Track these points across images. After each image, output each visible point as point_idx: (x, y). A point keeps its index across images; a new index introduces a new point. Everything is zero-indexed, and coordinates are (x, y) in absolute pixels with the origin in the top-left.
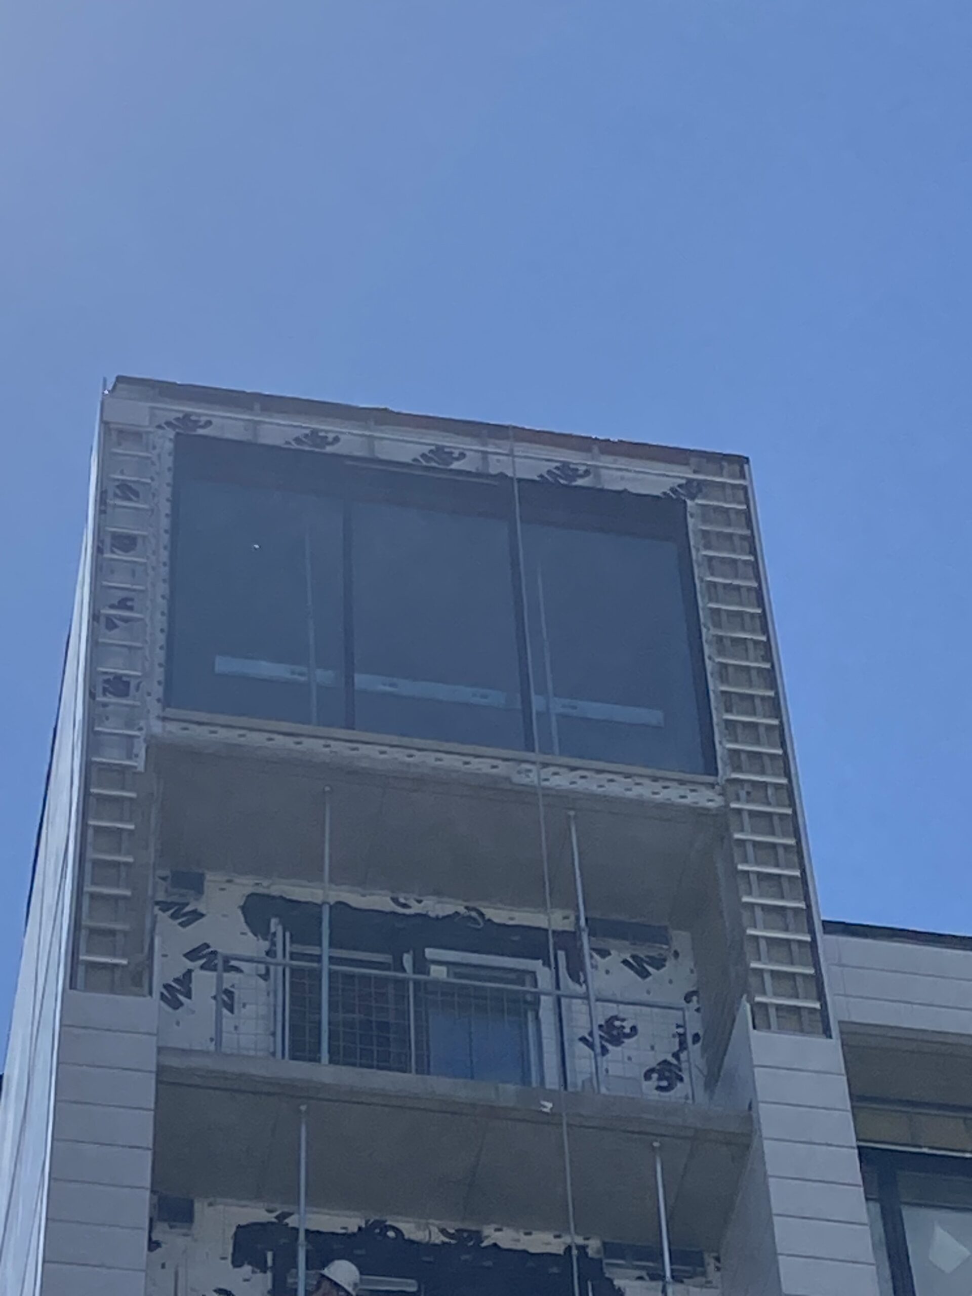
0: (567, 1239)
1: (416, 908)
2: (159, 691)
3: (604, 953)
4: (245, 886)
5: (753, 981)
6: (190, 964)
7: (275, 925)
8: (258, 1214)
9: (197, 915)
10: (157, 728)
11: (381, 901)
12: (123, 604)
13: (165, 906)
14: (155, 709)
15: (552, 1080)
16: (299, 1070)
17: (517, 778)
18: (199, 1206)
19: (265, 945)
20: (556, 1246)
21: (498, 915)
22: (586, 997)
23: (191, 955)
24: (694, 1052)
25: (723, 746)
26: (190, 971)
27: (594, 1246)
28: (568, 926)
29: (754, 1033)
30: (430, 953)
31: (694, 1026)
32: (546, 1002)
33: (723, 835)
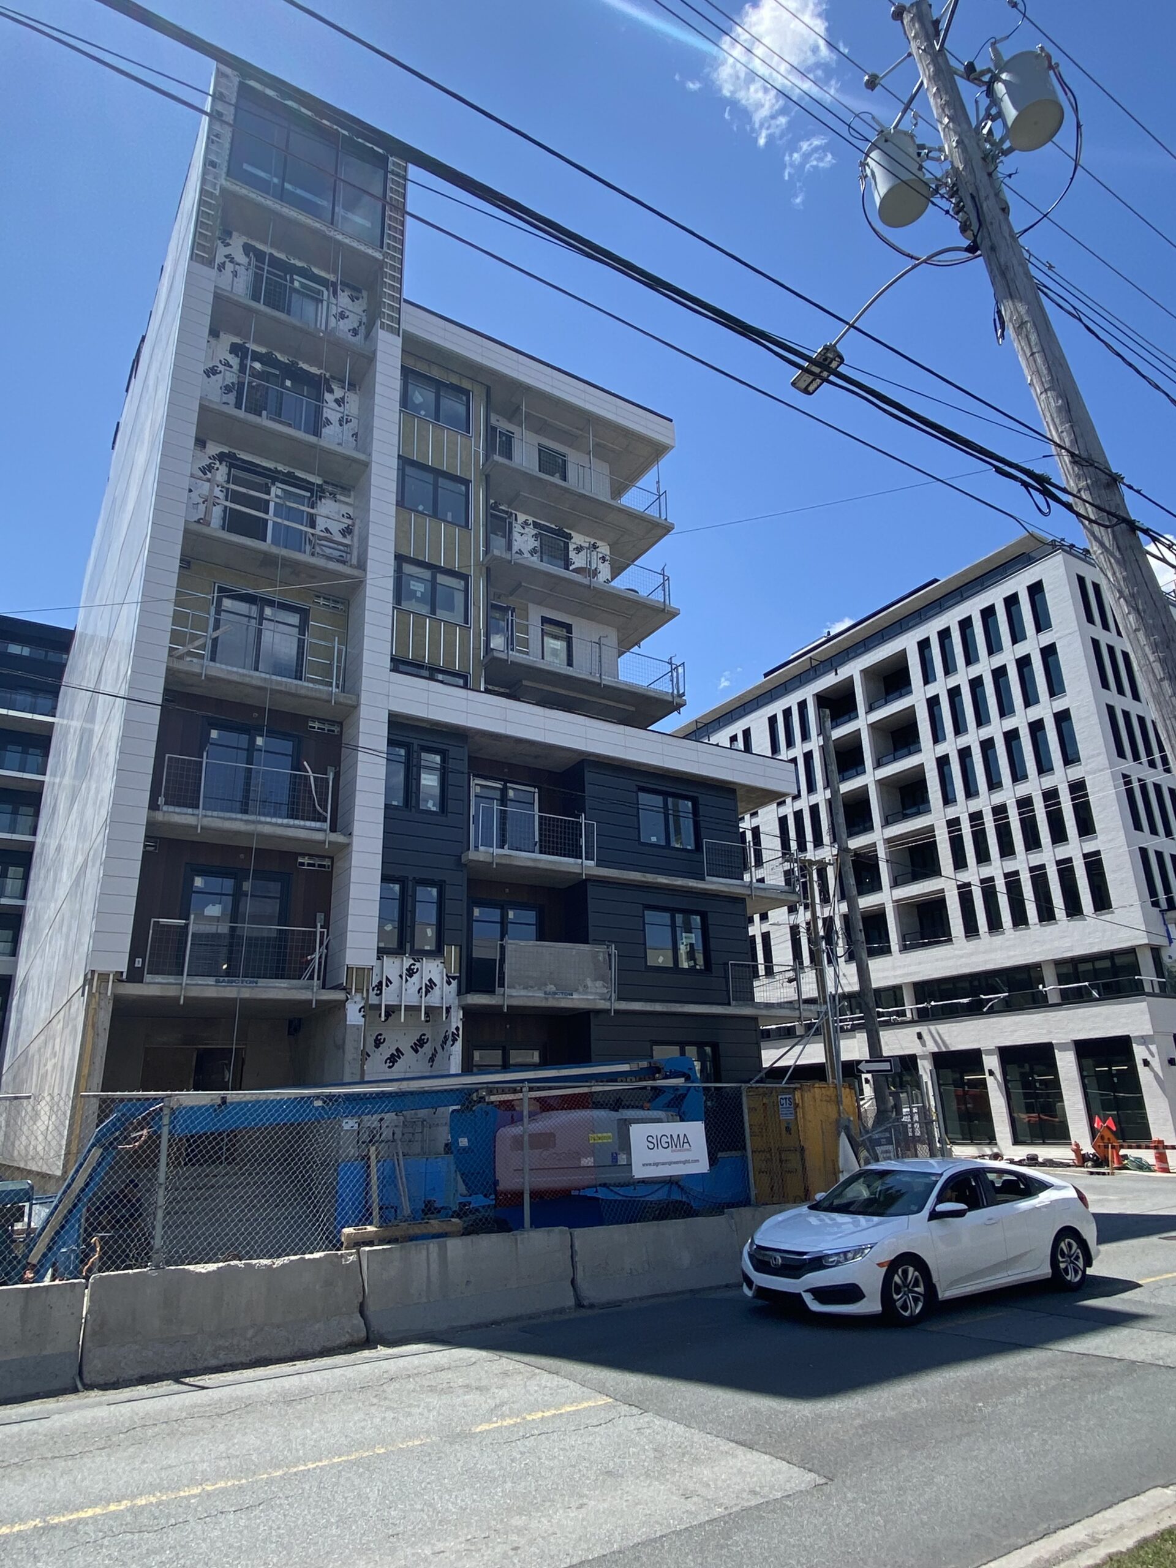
0: (321, 371)
1: (292, 262)
2: (225, 169)
3: (343, 291)
4: (244, 239)
5: (382, 315)
6: (225, 259)
7: (251, 255)
8: (237, 340)
9: (228, 245)
10: (224, 182)
11: (282, 256)
12: (217, 136)
13: (220, 239)
14: (224, 176)
15: (323, 328)
16: (254, 304)
17: (327, 232)
18: (221, 334)
19: (248, 260)
20: (318, 372)
21: (315, 271)
22: (336, 305)
23: (226, 256)
24: (363, 327)
25: (386, 241)
26: (225, 262)
27: (328, 375)
28: (334, 280)
29: (380, 330)
30: (295, 277)
31: (364, 320)
32: (325, 303)
33: (381, 268)
